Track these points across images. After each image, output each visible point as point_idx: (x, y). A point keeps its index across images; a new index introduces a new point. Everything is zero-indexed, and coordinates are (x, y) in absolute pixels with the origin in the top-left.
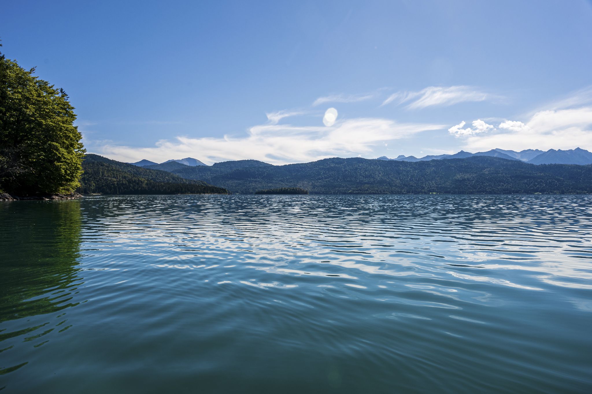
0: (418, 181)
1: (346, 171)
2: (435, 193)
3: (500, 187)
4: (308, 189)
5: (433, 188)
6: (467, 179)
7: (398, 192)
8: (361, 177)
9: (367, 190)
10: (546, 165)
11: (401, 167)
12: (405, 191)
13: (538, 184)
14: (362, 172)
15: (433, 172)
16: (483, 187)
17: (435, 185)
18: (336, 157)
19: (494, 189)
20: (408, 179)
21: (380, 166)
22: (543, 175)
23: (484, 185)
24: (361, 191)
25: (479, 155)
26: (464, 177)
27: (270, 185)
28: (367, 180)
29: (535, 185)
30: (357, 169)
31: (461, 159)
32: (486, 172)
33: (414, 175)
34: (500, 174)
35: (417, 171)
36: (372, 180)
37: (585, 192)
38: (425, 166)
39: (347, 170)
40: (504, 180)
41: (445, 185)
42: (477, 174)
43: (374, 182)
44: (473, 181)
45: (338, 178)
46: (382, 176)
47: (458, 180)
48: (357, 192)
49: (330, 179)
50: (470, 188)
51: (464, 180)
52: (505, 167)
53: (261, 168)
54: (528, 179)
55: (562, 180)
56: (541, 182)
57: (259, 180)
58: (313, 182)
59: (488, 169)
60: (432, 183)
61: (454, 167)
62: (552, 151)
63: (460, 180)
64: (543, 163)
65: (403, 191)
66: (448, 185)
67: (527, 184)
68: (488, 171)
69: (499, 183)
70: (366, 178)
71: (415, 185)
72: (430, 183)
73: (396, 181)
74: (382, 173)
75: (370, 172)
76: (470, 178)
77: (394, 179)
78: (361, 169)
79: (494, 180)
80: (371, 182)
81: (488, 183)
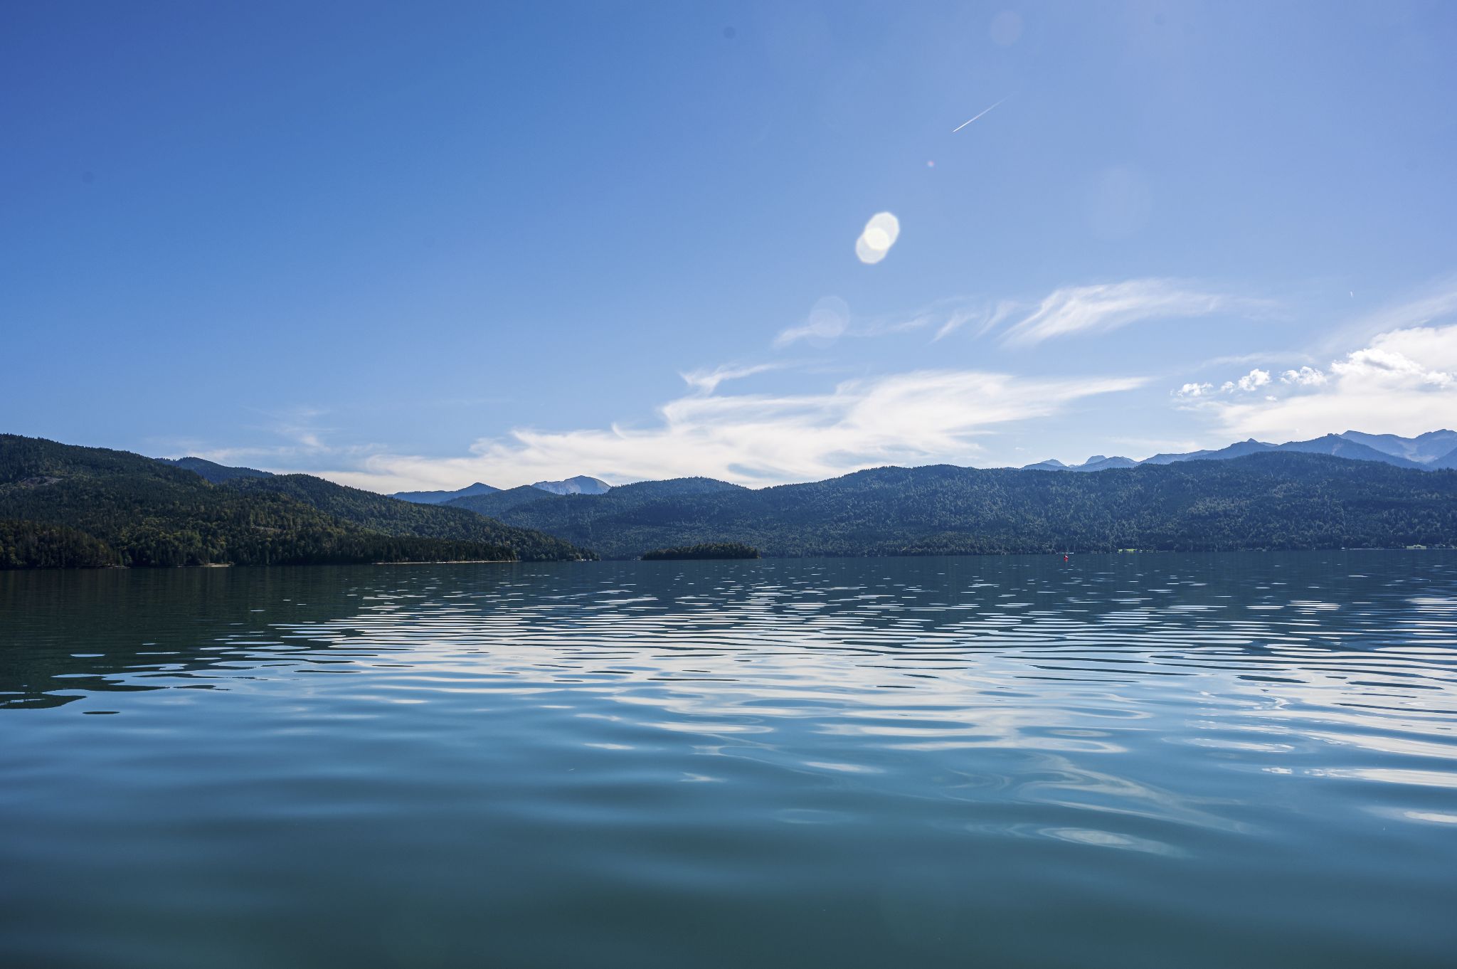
0: (1095, 519)
1: (907, 498)
2: (1132, 550)
3: (1312, 531)
4: (811, 545)
5: (1129, 538)
6: (1222, 513)
7: (1032, 548)
8: (944, 513)
9: (946, 546)
10: (1452, 470)
11: (1054, 485)
12: (1050, 547)
13: (1420, 523)
14: (948, 502)
15: (1135, 496)
16: (1265, 534)
17: (1137, 530)
19: (1293, 539)
20: (1068, 516)
21: (1000, 485)
22: (1437, 498)
23: (1267, 528)
26: (1215, 508)
27: (723, 536)
28: (960, 520)
29: (1412, 526)
30: (935, 492)
31: (1213, 461)
32: (1278, 493)
33: (1085, 504)
34: (1315, 496)
35: (1093, 496)
36: (971, 520)
38: (1116, 481)
39: (911, 497)
40: (1323, 512)
41: (1161, 530)
42: (1252, 500)
43: (975, 524)
44: (1238, 517)
45: (888, 516)
46: (1000, 509)
47: (1199, 516)
48: (920, 550)
49: (867, 518)
50: (1228, 536)
51: (1215, 515)
52: (1331, 480)
53: (706, 496)
54: (1393, 510)
57: (701, 525)
58: (826, 527)
59: (1284, 486)
60: (1129, 524)
61: (1192, 482)
63: (1203, 515)
64: (1444, 467)
65: (1045, 545)
66: (1170, 529)
67: (1389, 523)
68: (1285, 492)
69: (1309, 520)
70: (958, 516)
71: (1084, 531)
72: (1124, 525)
73: (1035, 520)
74: (1002, 501)
75: (967, 501)
76: (1232, 510)
77: (1030, 517)
78: (947, 494)
79: (1297, 513)
80: (968, 526)
81: (1278, 522)
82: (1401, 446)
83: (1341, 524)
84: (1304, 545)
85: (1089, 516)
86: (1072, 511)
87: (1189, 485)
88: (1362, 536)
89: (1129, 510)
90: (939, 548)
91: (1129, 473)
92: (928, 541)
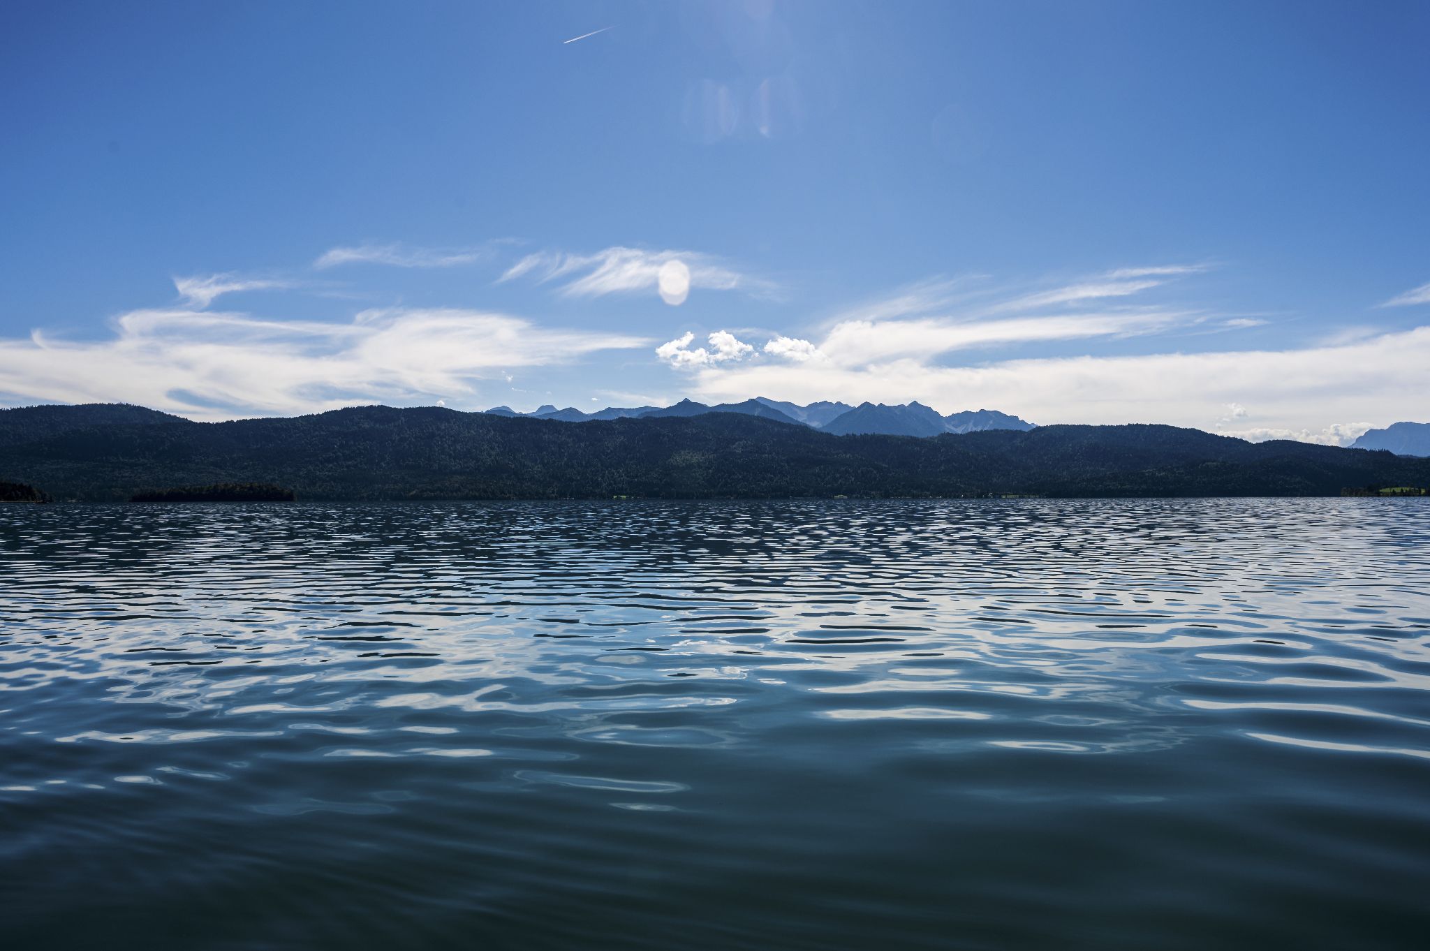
0: (586, 467)
1: (402, 440)
2: (625, 497)
3: (765, 482)
4: (295, 487)
5: (620, 486)
6: (695, 465)
7: (536, 493)
8: (443, 456)
9: (459, 490)
11: (545, 434)
12: (553, 492)
13: (841, 477)
14: (446, 445)
15: (620, 446)
16: (731, 484)
17: (626, 478)
18: (376, 403)
19: (753, 488)
20: (563, 464)
21: (494, 431)
22: (850, 457)
23: (732, 479)
24: (443, 492)
25: (722, 411)
26: (690, 460)
27: (179, 475)
28: (460, 464)
29: (836, 480)
30: (432, 435)
31: (683, 418)
32: (737, 448)
33: (576, 453)
34: (765, 453)
35: (582, 445)
36: (472, 464)
37: (927, 493)
38: (601, 432)
39: (406, 439)
40: (773, 467)
41: (647, 478)
42: (718, 455)
43: (476, 469)
44: (709, 469)
45: (382, 458)
46: (498, 454)
47: (678, 467)
49: (358, 460)
50: (702, 485)
51: (690, 467)
52: (775, 440)
54: (822, 466)
55: (885, 468)
56: (847, 472)
57: (146, 461)
58: (311, 467)
59: (741, 443)
60: (618, 472)
61: (668, 436)
62: (867, 406)
63: (681, 466)
64: (850, 433)
65: (549, 491)
66: (655, 478)
67: (820, 477)
68: (742, 448)
69: (763, 473)
70: (457, 461)
71: (579, 478)
72: (614, 474)
73: (533, 466)
74: (498, 447)
75: (466, 445)
76: (704, 463)
77: (528, 463)
78: (445, 437)
79: (753, 467)
80: (468, 470)
81: (740, 474)
82: (796, 413)
84: (763, 494)
85: (582, 464)
86: (566, 459)
87: (666, 439)
88: (803, 487)
89: (615, 460)
90: (452, 492)
91: (613, 425)
92: (440, 485)
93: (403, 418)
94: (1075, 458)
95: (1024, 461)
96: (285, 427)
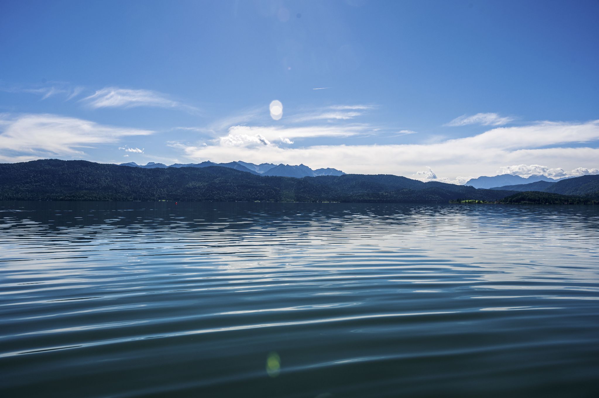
0: (150, 188)
1: (63, 174)
2: (164, 200)
3: (227, 195)
5: (163, 196)
6: (197, 187)
7: (123, 198)
8: (82, 182)
10: (268, 176)
11: (133, 173)
12: (131, 198)
13: (259, 193)
14: (84, 177)
15: (166, 179)
16: (212, 195)
17: (166, 193)
19: (221, 197)
20: (139, 186)
21: (110, 171)
22: (264, 185)
23: (213, 193)
24: (74, 197)
25: (222, 166)
26: (195, 185)
28: (90, 185)
29: (256, 194)
30: (78, 173)
31: (196, 168)
32: (217, 181)
33: (146, 181)
34: (228, 183)
35: (150, 178)
36: (96, 185)
37: (293, 200)
39: (65, 174)
40: (231, 188)
41: (176, 193)
42: (208, 183)
43: (97, 188)
44: (203, 189)
45: (53, 182)
46: (109, 181)
48: (70, 198)
49: (41, 182)
50: (199, 196)
51: (195, 188)
52: (234, 177)
54: (252, 189)
55: (278, 190)
56: (262, 191)
58: (18, 186)
59: (219, 178)
60: (163, 190)
63: (191, 188)
65: (129, 198)
66: (179, 193)
67: (250, 193)
68: (219, 181)
69: (226, 191)
70: (89, 184)
71: (145, 192)
72: (161, 191)
73: (125, 187)
74: (110, 178)
75: (94, 177)
76: (201, 187)
77: (123, 185)
78: (84, 174)
79: (222, 188)
80: (94, 188)
81: (216, 191)
82: (254, 167)
83: (236, 193)
84: (224, 200)
85: (148, 186)
87: (187, 176)
88: (242, 197)
89: (163, 185)
90: (79, 197)
92: (74, 194)
93: (66, 165)
94: (356, 187)
95: (336, 188)
96: (8, 167)
